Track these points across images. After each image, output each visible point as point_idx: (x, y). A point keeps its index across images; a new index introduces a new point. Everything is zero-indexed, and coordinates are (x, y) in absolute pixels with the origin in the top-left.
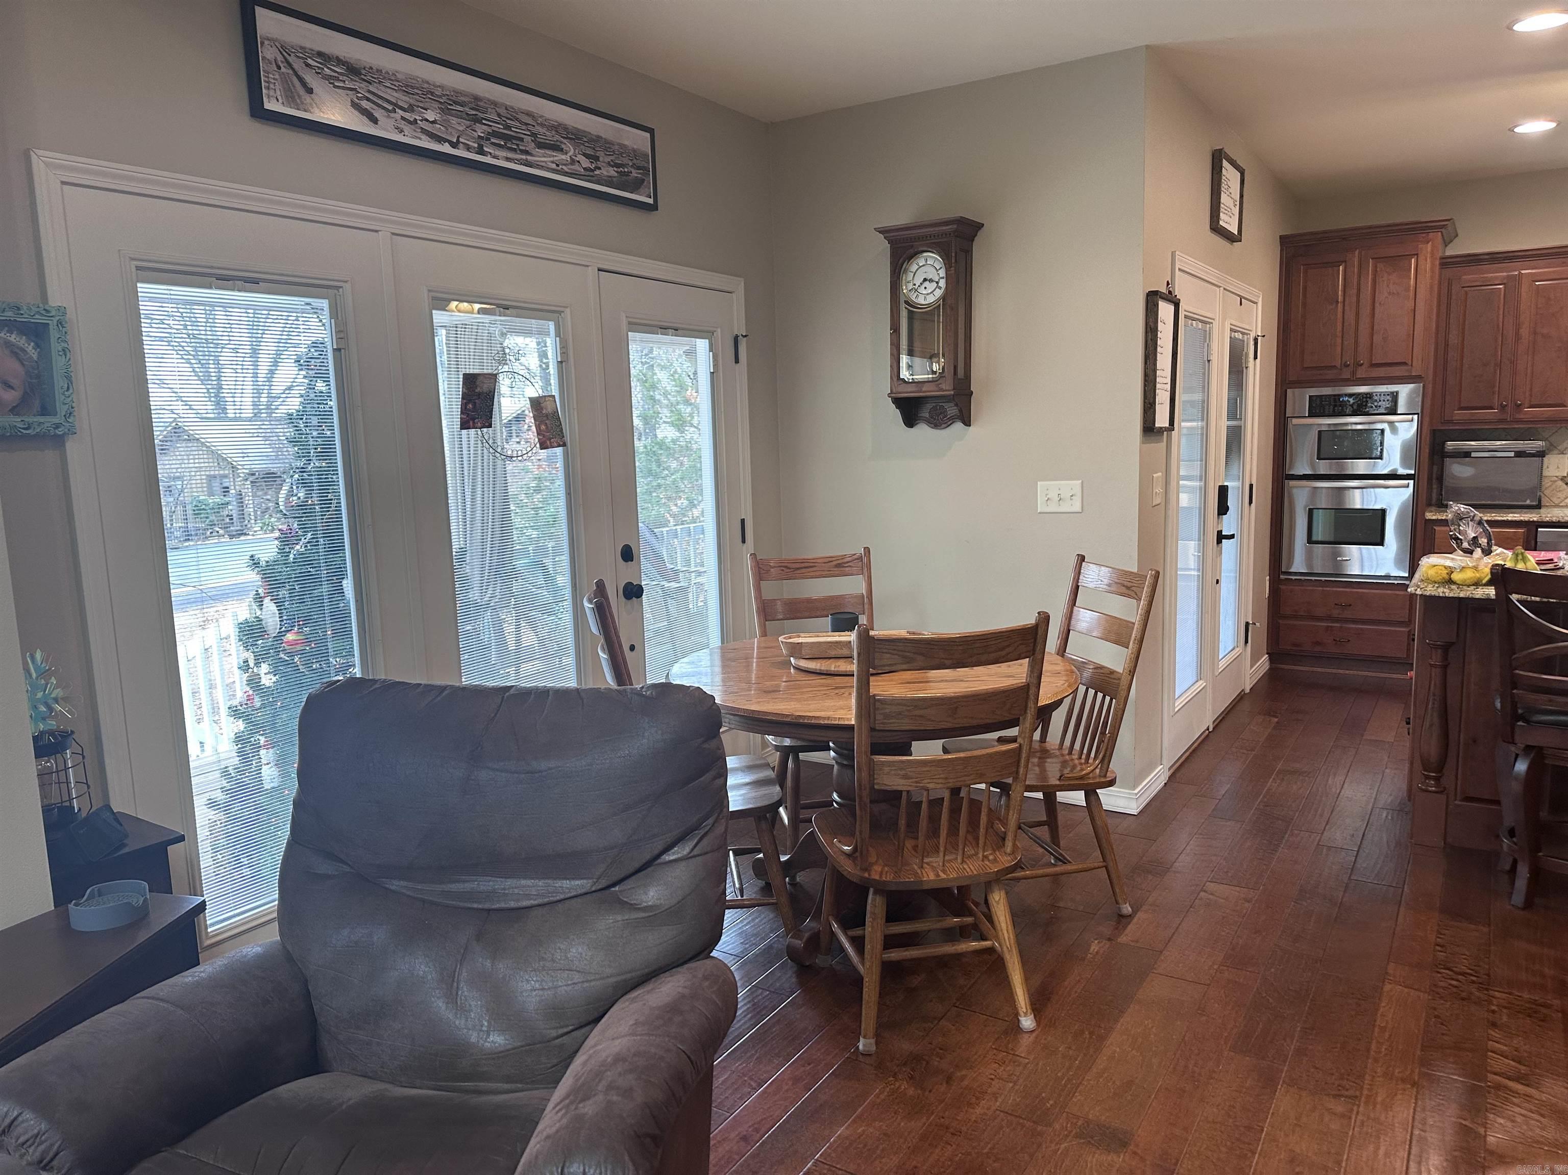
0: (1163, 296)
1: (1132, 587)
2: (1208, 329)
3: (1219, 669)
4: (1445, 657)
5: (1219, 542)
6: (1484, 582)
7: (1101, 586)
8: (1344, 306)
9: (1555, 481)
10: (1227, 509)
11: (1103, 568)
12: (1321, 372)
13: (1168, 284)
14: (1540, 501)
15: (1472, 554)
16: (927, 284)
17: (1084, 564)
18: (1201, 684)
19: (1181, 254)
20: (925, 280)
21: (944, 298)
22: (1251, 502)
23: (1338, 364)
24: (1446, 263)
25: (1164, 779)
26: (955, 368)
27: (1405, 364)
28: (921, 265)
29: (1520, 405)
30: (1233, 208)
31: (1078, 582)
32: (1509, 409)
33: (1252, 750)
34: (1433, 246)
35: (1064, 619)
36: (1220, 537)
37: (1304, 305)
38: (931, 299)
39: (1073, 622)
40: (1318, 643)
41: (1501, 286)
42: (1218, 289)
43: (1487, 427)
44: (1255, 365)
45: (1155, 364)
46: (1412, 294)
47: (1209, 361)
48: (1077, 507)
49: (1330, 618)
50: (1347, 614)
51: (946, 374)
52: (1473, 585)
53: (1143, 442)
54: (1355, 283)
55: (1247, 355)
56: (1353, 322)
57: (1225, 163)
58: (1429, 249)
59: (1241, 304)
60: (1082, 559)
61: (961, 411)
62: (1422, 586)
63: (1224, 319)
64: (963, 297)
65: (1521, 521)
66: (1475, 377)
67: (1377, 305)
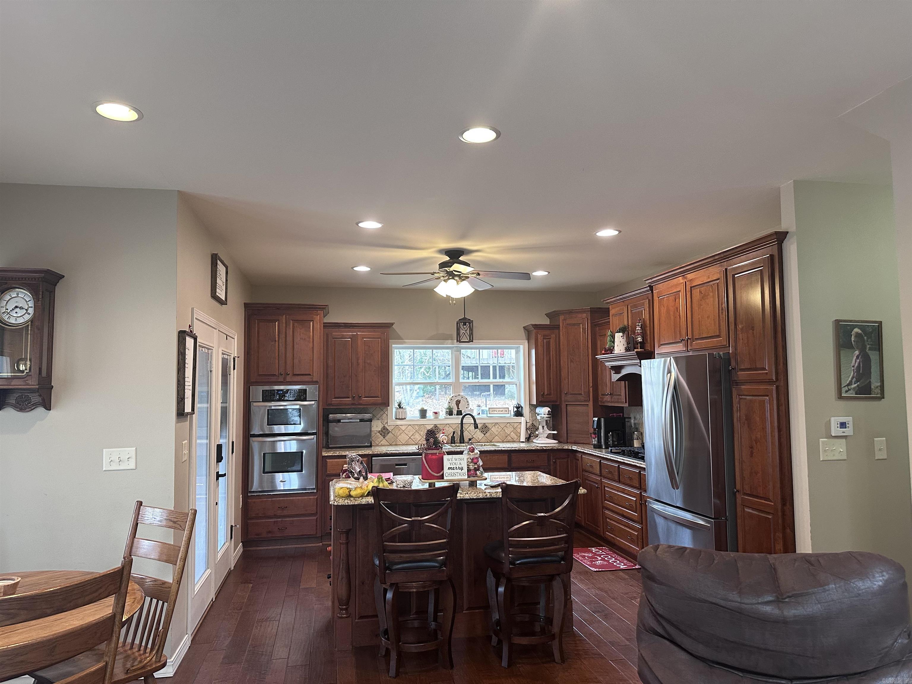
0: (188, 334)
1: (177, 521)
2: (210, 353)
3: (218, 559)
4: (347, 538)
5: (217, 479)
6: (365, 495)
7: (155, 522)
8: (279, 342)
9: (376, 433)
10: (222, 458)
11: (156, 509)
12: (269, 377)
13: (190, 326)
14: (371, 443)
15: (359, 480)
16: (17, 310)
17: (142, 507)
18: (209, 571)
19: (196, 310)
20: (16, 307)
21: (32, 321)
22: (233, 452)
23: (277, 374)
24: (327, 326)
25: (189, 644)
26: (40, 369)
27: (310, 375)
28: (13, 296)
29: (361, 396)
30: (222, 286)
31: (137, 520)
32: (356, 398)
33: (241, 609)
34: (320, 317)
35: (127, 548)
36: (218, 476)
37: (258, 341)
38: (21, 321)
39: (134, 549)
40: (269, 532)
41: (349, 339)
42: (215, 330)
43: (347, 407)
44: (234, 373)
45: (184, 375)
46: (311, 340)
47: (211, 371)
48: (132, 465)
49: (276, 516)
50: (285, 512)
51: (32, 373)
52: (361, 497)
53: (177, 422)
54: (284, 332)
55: (230, 367)
56: (284, 352)
57: (219, 262)
58: (318, 318)
59: (227, 339)
60: (140, 504)
61: (43, 400)
62: (337, 500)
63: (219, 348)
64: (47, 321)
65: (365, 454)
66: (341, 382)
67: (295, 344)
